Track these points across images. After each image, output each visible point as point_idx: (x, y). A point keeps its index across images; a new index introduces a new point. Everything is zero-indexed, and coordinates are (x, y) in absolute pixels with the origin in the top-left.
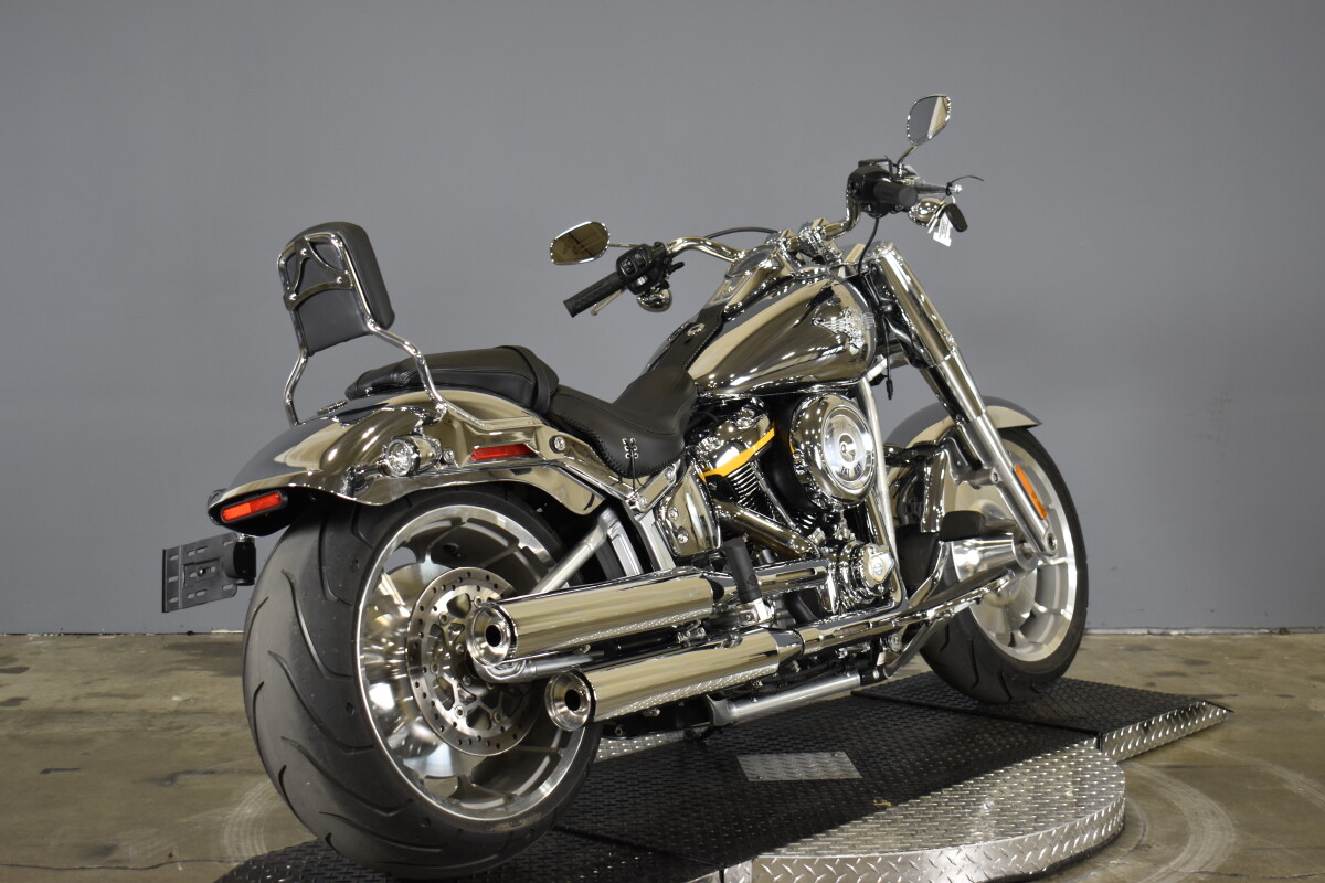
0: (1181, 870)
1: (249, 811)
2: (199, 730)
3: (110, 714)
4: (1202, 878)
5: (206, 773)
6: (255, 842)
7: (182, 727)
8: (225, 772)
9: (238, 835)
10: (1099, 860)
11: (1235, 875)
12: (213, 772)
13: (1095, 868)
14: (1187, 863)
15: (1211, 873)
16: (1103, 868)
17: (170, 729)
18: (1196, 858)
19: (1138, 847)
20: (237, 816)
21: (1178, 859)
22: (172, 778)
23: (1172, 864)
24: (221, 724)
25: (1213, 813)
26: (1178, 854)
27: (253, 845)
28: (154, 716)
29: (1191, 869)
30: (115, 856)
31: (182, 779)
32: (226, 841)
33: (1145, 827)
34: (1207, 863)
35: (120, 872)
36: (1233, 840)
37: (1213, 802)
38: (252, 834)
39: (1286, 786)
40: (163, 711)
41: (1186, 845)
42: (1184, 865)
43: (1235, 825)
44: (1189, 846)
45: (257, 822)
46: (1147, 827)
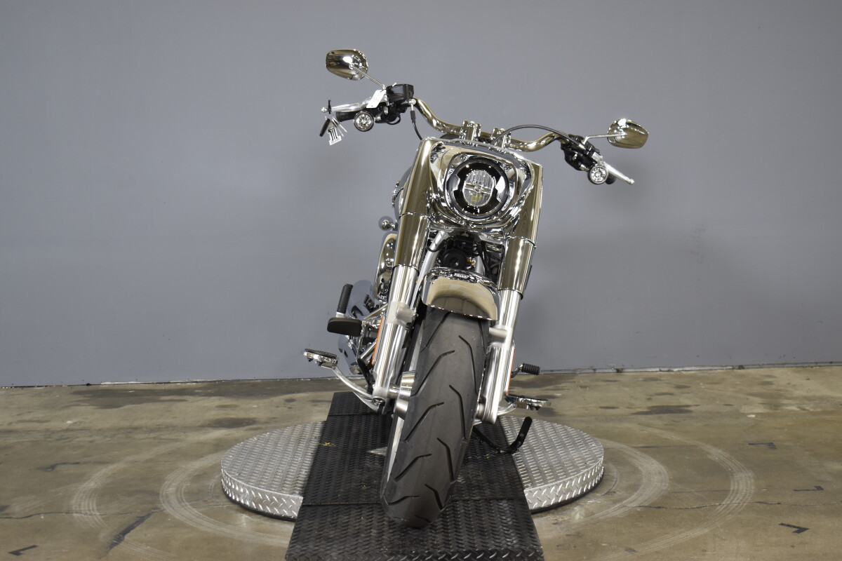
0: (629, 505)
1: (92, 485)
2: (77, 439)
3: (27, 432)
4: (639, 510)
5: (74, 464)
6: (91, 502)
7: (68, 438)
8: (86, 463)
9: (81, 498)
10: (582, 502)
11: (659, 508)
12: (78, 463)
13: (578, 505)
14: (634, 501)
15: (646, 507)
16: (583, 506)
17: (59, 440)
18: (640, 498)
19: (607, 493)
20: (84, 488)
21: (628, 500)
22: (53, 467)
23: (625, 502)
24: (91, 436)
25: (660, 473)
26: (630, 496)
27: (89, 504)
28: (53, 432)
29: (634, 504)
30: (7, 511)
31: (58, 468)
32: (73, 502)
33: (616, 481)
34: (646, 501)
35: (8, 520)
36: (665, 488)
37: (661, 466)
38: (90, 497)
39: (709, 457)
40: (59, 429)
41: (636, 491)
42: (631, 502)
43: (670, 479)
44: (638, 492)
45: (95, 491)
46: (618, 481)
